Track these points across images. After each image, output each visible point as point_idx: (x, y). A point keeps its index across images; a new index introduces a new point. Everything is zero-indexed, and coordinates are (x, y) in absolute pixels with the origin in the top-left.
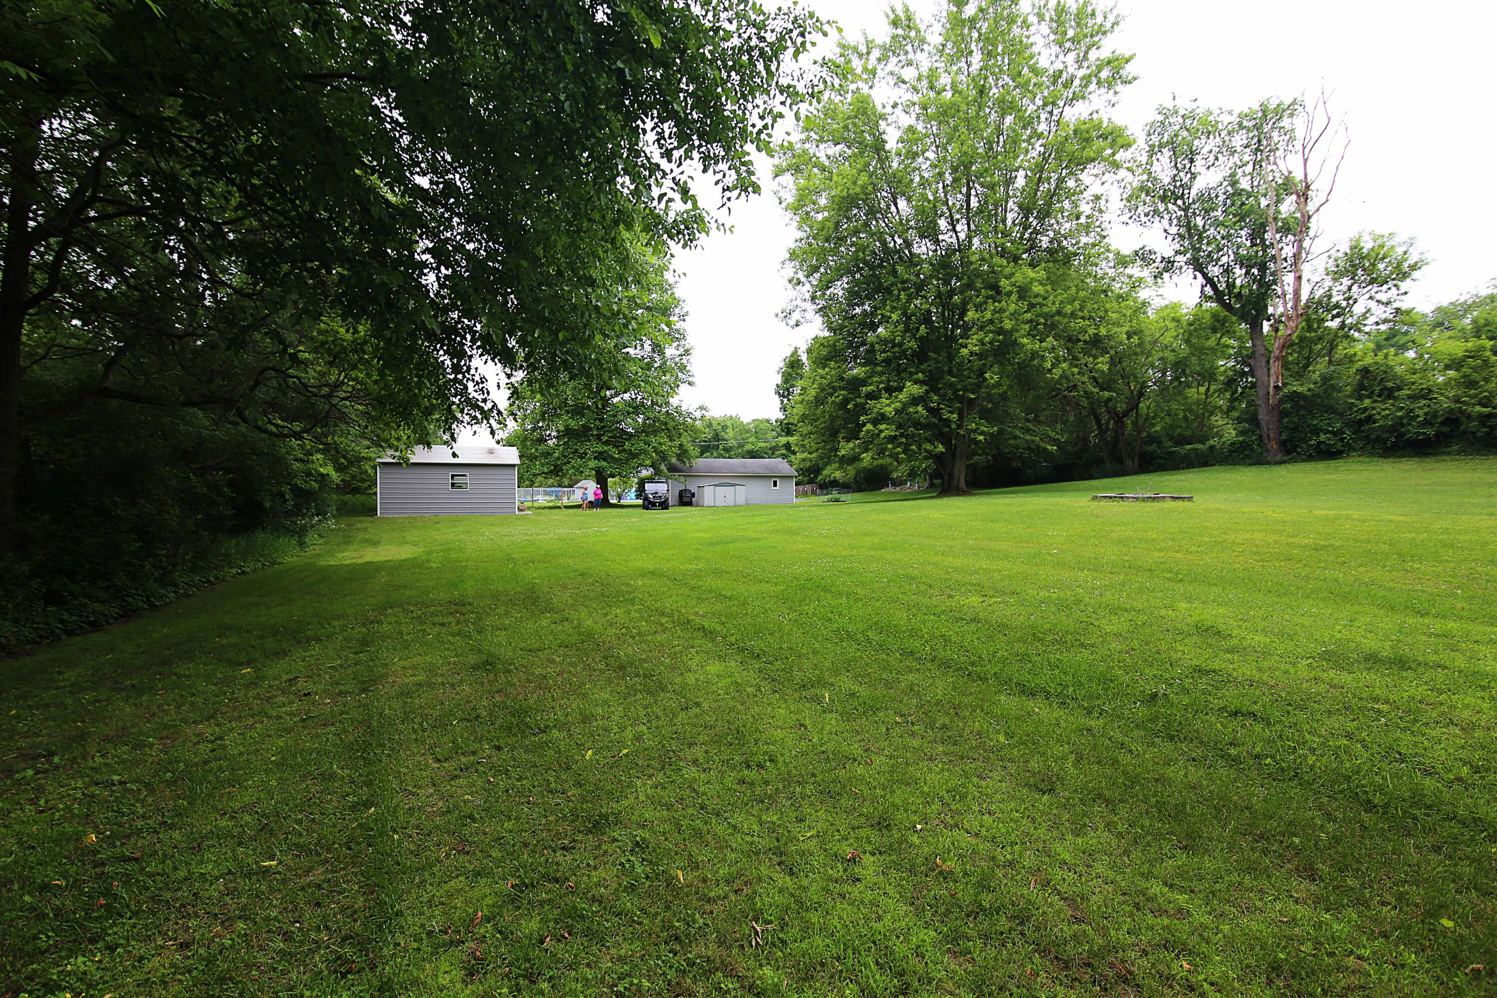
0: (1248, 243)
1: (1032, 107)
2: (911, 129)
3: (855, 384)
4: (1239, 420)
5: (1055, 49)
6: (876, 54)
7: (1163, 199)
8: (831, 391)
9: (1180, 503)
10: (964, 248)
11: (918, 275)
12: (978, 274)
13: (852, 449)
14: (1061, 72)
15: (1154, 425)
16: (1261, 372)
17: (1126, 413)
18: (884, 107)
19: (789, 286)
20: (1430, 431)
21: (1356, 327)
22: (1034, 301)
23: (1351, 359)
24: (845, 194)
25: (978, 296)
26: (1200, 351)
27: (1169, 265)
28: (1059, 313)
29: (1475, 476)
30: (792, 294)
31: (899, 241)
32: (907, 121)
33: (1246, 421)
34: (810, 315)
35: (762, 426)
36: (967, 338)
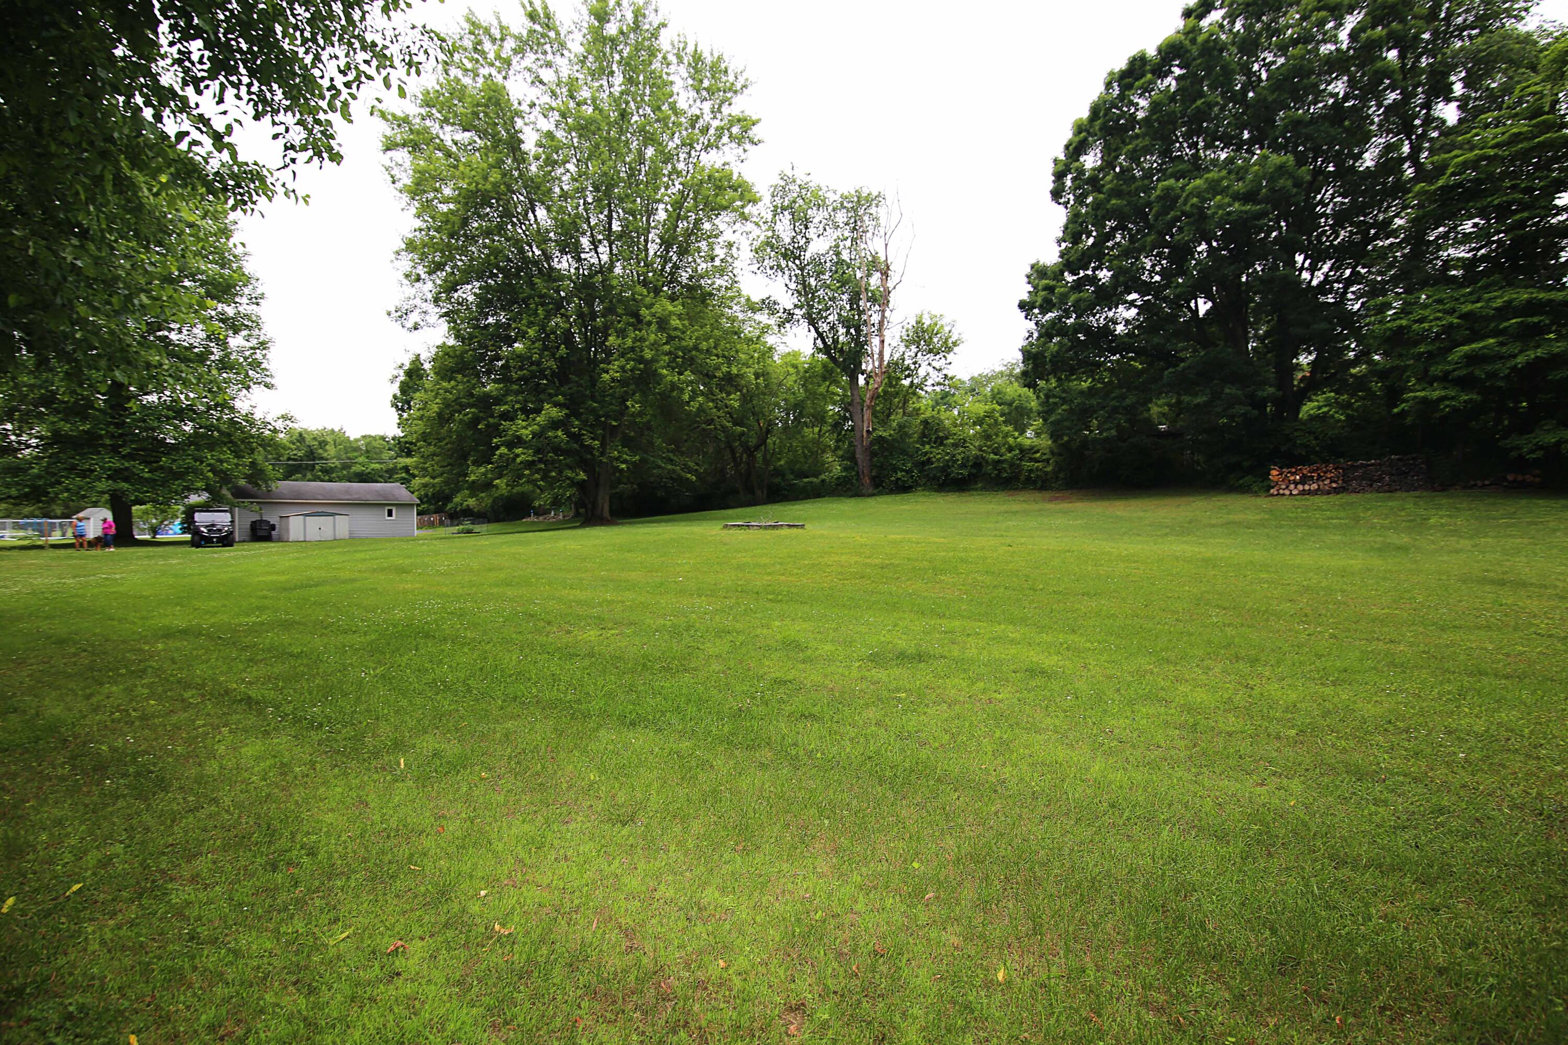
0: (848, 307)
1: (671, 145)
2: (550, 135)
3: (486, 403)
4: (843, 458)
5: (692, 94)
6: (510, 44)
7: (785, 256)
8: (457, 407)
9: (794, 530)
10: (605, 270)
11: (557, 291)
12: (621, 300)
13: (484, 474)
14: (698, 117)
15: (779, 459)
16: (857, 417)
17: (757, 447)
18: (520, 104)
19: (406, 282)
20: (965, 472)
21: (920, 386)
22: (673, 333)
23: (917, 411)
24: (473, 187)
25: (619, 322)
26: (812, 395)
27: (789, 317)
28: (696, 348)
29: (990, 507)
30: (409, 291)
31: (538, 252)
32: (546, 125)
33: (848, 459)
34: (433, 318)
35: (375, 444)
36: (609, 363)
